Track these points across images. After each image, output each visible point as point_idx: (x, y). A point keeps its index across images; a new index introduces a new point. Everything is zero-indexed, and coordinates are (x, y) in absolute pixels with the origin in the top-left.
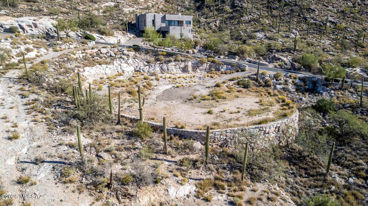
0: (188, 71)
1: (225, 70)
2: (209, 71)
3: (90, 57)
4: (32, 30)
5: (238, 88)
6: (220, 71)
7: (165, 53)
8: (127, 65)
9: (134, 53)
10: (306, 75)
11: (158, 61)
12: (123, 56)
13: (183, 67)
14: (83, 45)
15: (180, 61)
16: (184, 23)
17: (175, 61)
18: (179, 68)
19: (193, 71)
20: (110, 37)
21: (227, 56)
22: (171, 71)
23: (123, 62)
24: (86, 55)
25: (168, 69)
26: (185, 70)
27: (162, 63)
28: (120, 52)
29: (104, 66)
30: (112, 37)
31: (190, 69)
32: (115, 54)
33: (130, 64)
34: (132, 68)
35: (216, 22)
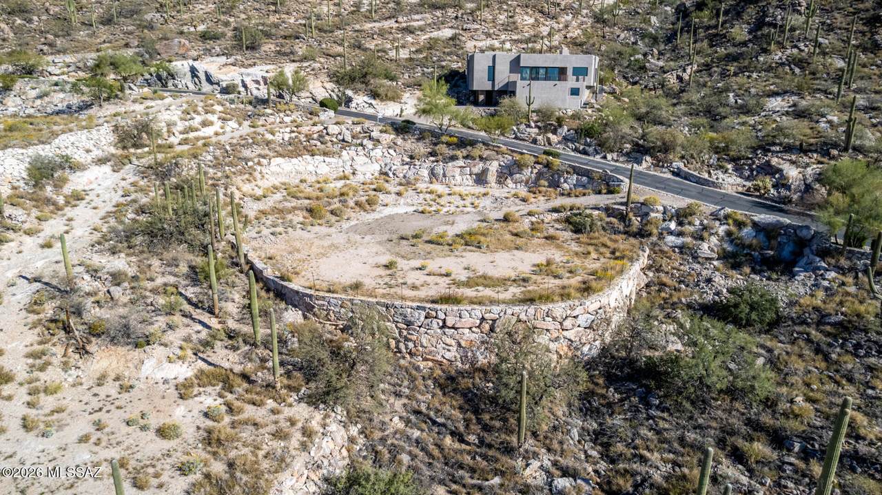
0: (487, 183)
1: (572, 186)
2: (533, 187)
3: (305, 139)
4: (259, 89)
5: (558, 229)
6: (559, 189)
7: (455, 140)
8: (367, 160)
9: (393, 136)
10: (781, 219)
11: (432, 156)
12: (365, 142)
13: (479, 172)
14: (309, 116)
15: (478, 159)
16: (570, 72)
17: (466, 157)
18: (470, 175)
19: (499, 182)
20: (388, 102)
21: (627, 154)
22: (451, 178)
23: (361, 153)
24: (296, 137)
25: (444, 175)
26: (481, 179)
27: (437, 161)
28: (366, 132)
29: (319, 158)
30: (392, 103)
31: (492, 178)
32: (353, 137)
33: (373, 159)
34: (377, 167)
35: (684, 71)
